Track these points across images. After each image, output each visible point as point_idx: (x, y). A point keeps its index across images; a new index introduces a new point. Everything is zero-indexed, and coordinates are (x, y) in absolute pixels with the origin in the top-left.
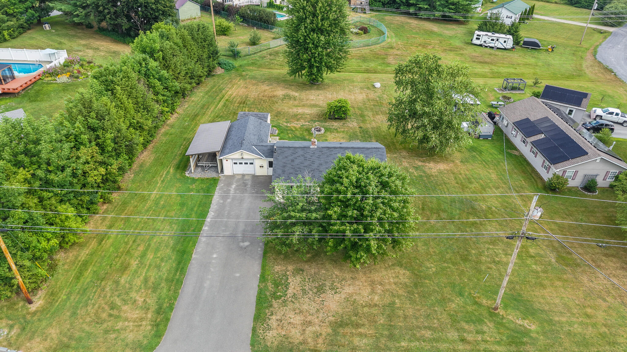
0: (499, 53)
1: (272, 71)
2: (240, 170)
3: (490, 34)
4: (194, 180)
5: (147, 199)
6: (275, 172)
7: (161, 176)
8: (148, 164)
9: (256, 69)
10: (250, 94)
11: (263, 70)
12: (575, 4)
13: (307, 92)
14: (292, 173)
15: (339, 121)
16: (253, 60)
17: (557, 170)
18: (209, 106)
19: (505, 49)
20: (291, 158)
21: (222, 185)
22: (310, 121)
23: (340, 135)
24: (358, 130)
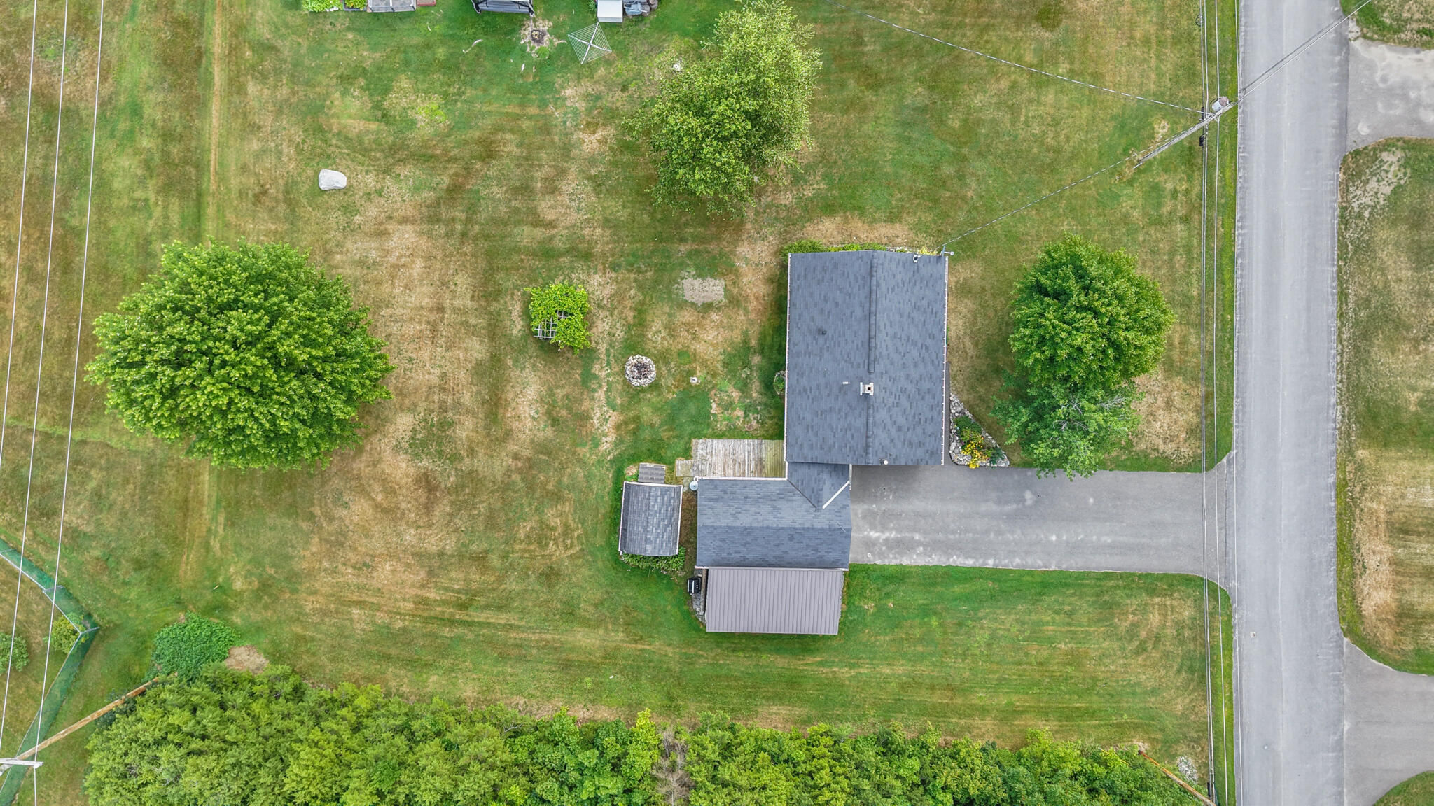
4: (851, 609)
5: (909, 677)
7: (835, 673)
9: (193, 552)
10: (417, 550)
18: (504, 645)
21: (869, 555)
22: (586, 386)
23: (656, 321)
24: (628, 276)
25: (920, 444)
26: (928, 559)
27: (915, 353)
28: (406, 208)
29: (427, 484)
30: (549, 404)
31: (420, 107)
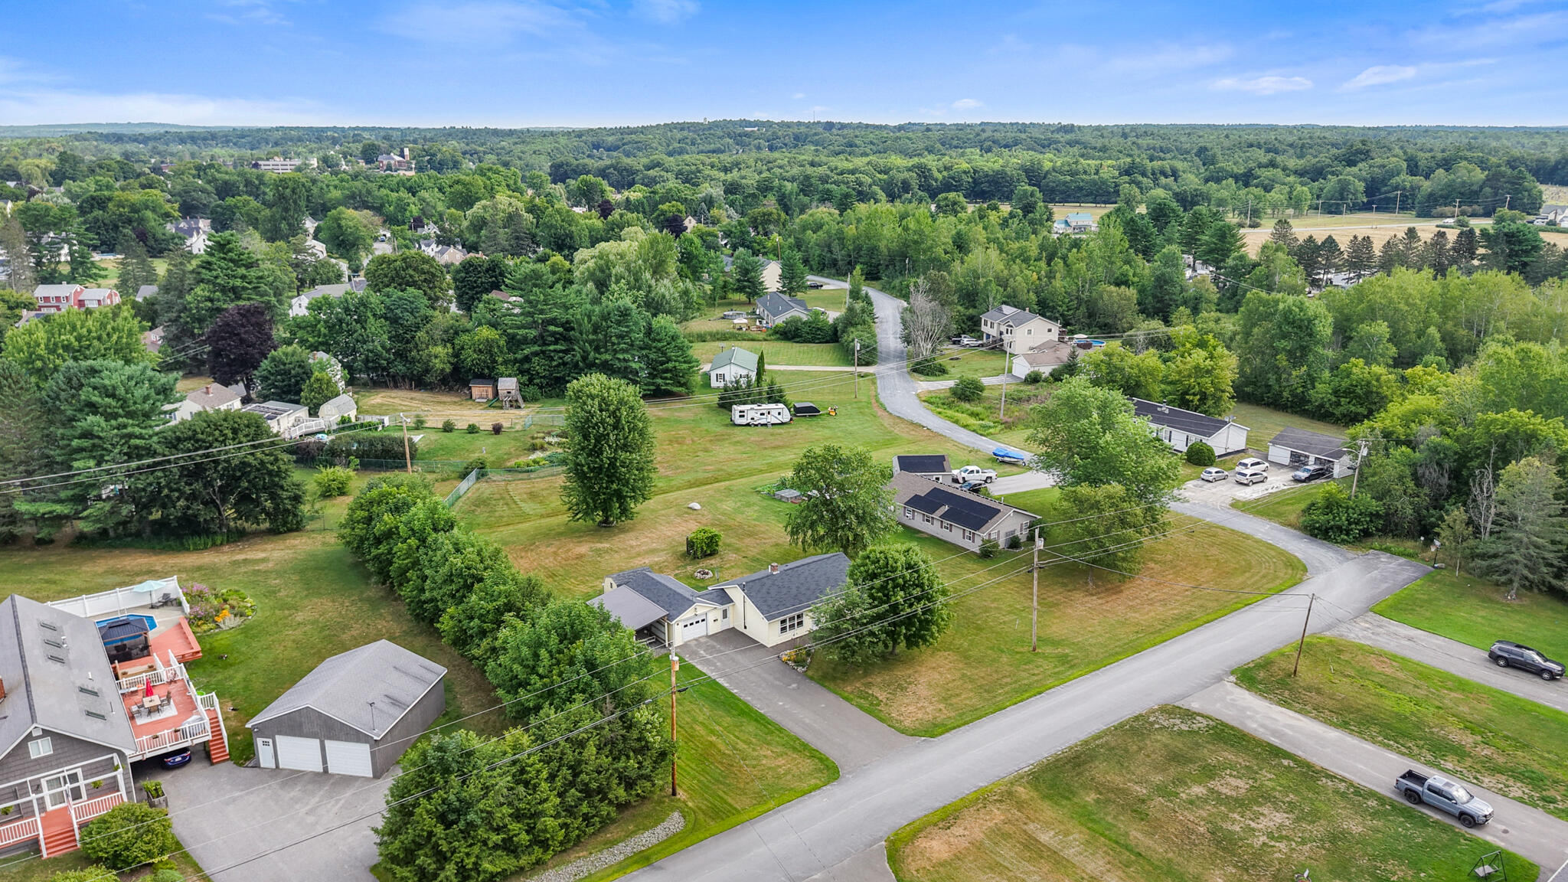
0: (778, 430)
1: (518, 527)
2: (698, 631)
3: (755, 406)
6: (761, 609)
12: (793, 338)
15: (714, 556)
17: (983, 534)
19: (782, 424)
20: (764, 591)
22: (678, 568)
23: (734, 571)
24: (745, 560)
28: (704, 521)
29: (580, 557)
30: (657, 563)
31: (752, 513)
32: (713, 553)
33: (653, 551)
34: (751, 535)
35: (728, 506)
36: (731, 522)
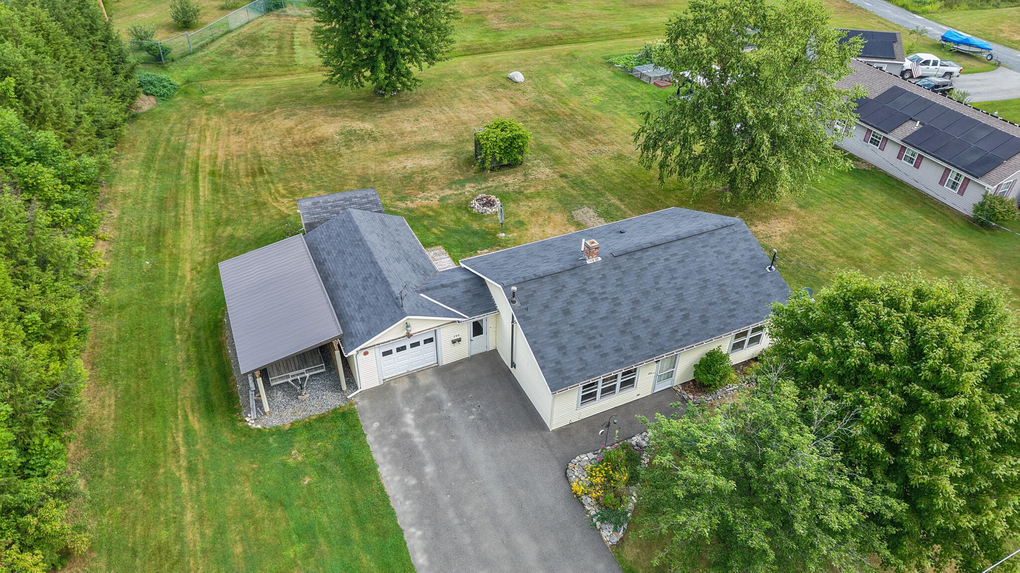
1: (270, 81)
4: (285, 436)
5: (181, 554)
6: (542, 358)
7: (176, 452)
8: (109, 425)
9: (228, 82)
10: (259, 147)
11: (248, 82)
13: (388, 116)
14: (584, 347)
15: (511, 170)
16: (207, 62)
17: (994, 186)
18: (176, 198)
21: (376, 425)
22: (451, 184)
23: (538, 203)
24: (562, 183)
25: (562, 348)
26: (400, 497)
27: (670, 303)
28: (523, 101)
29: (320, 141)
30: (422, 171)
31: (594, 95)
32: (513, 165)
33: (428, 146)
34: (584, 133)
35: (564, 81)
36: (561, 109)
